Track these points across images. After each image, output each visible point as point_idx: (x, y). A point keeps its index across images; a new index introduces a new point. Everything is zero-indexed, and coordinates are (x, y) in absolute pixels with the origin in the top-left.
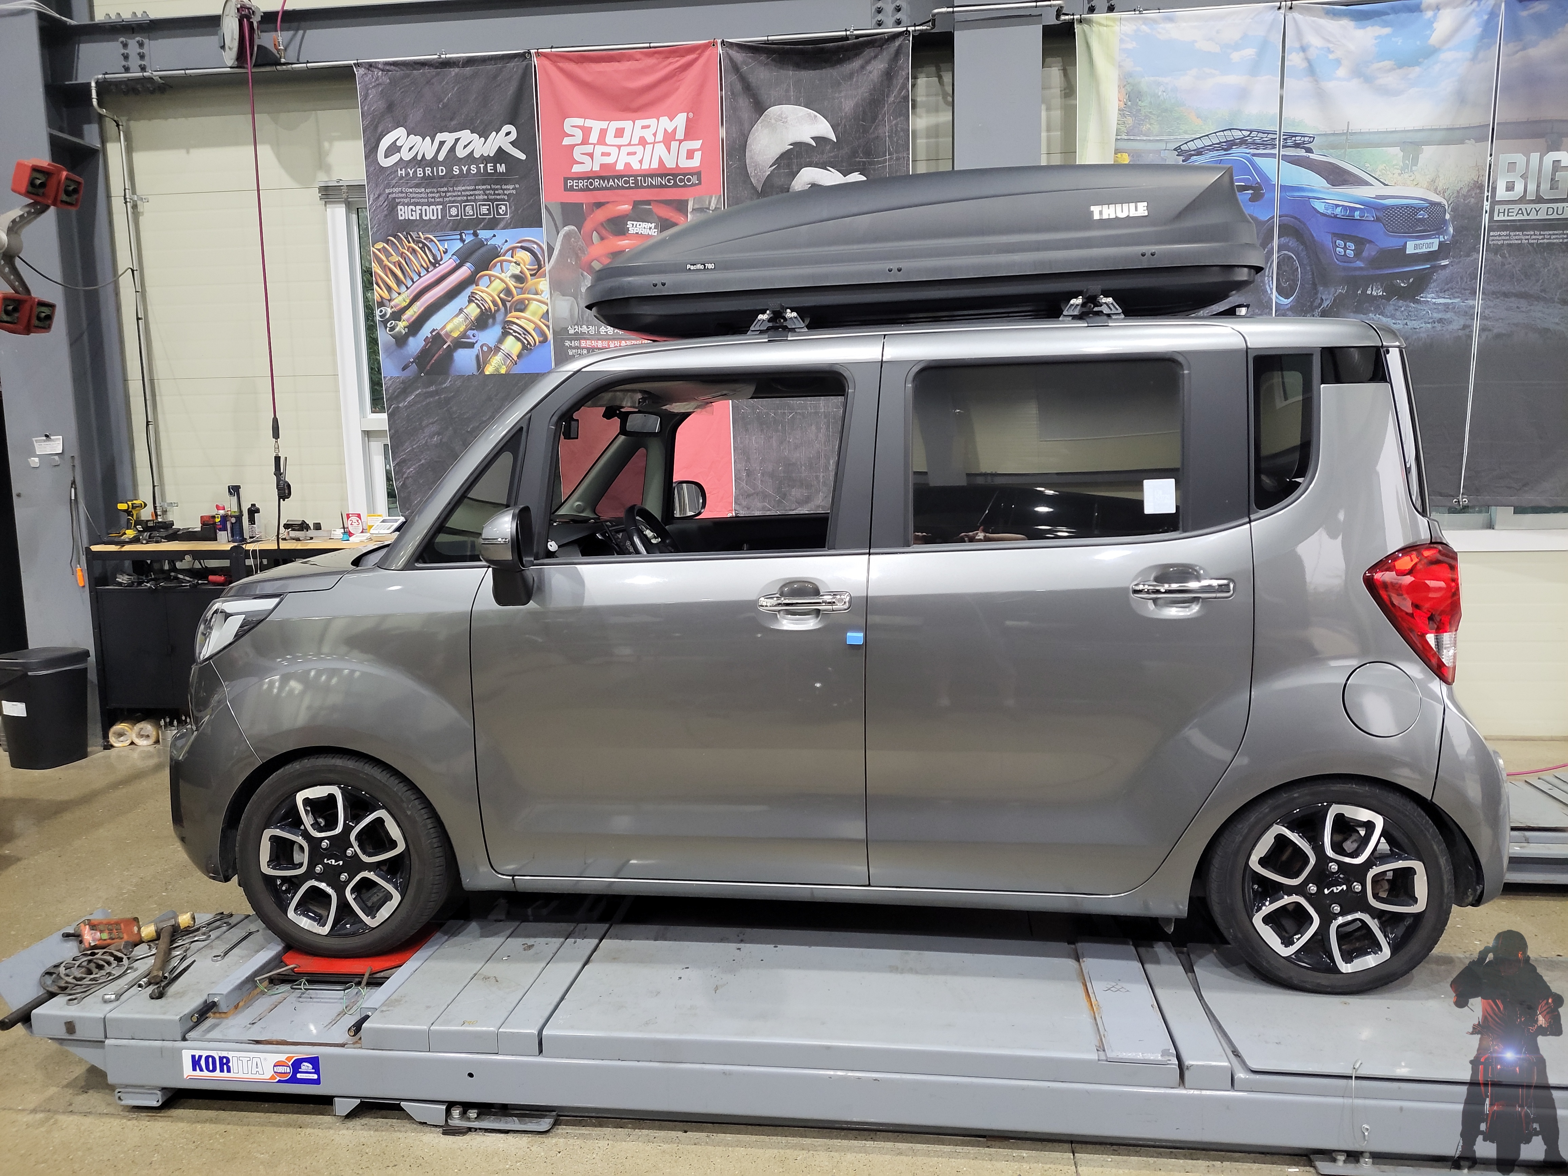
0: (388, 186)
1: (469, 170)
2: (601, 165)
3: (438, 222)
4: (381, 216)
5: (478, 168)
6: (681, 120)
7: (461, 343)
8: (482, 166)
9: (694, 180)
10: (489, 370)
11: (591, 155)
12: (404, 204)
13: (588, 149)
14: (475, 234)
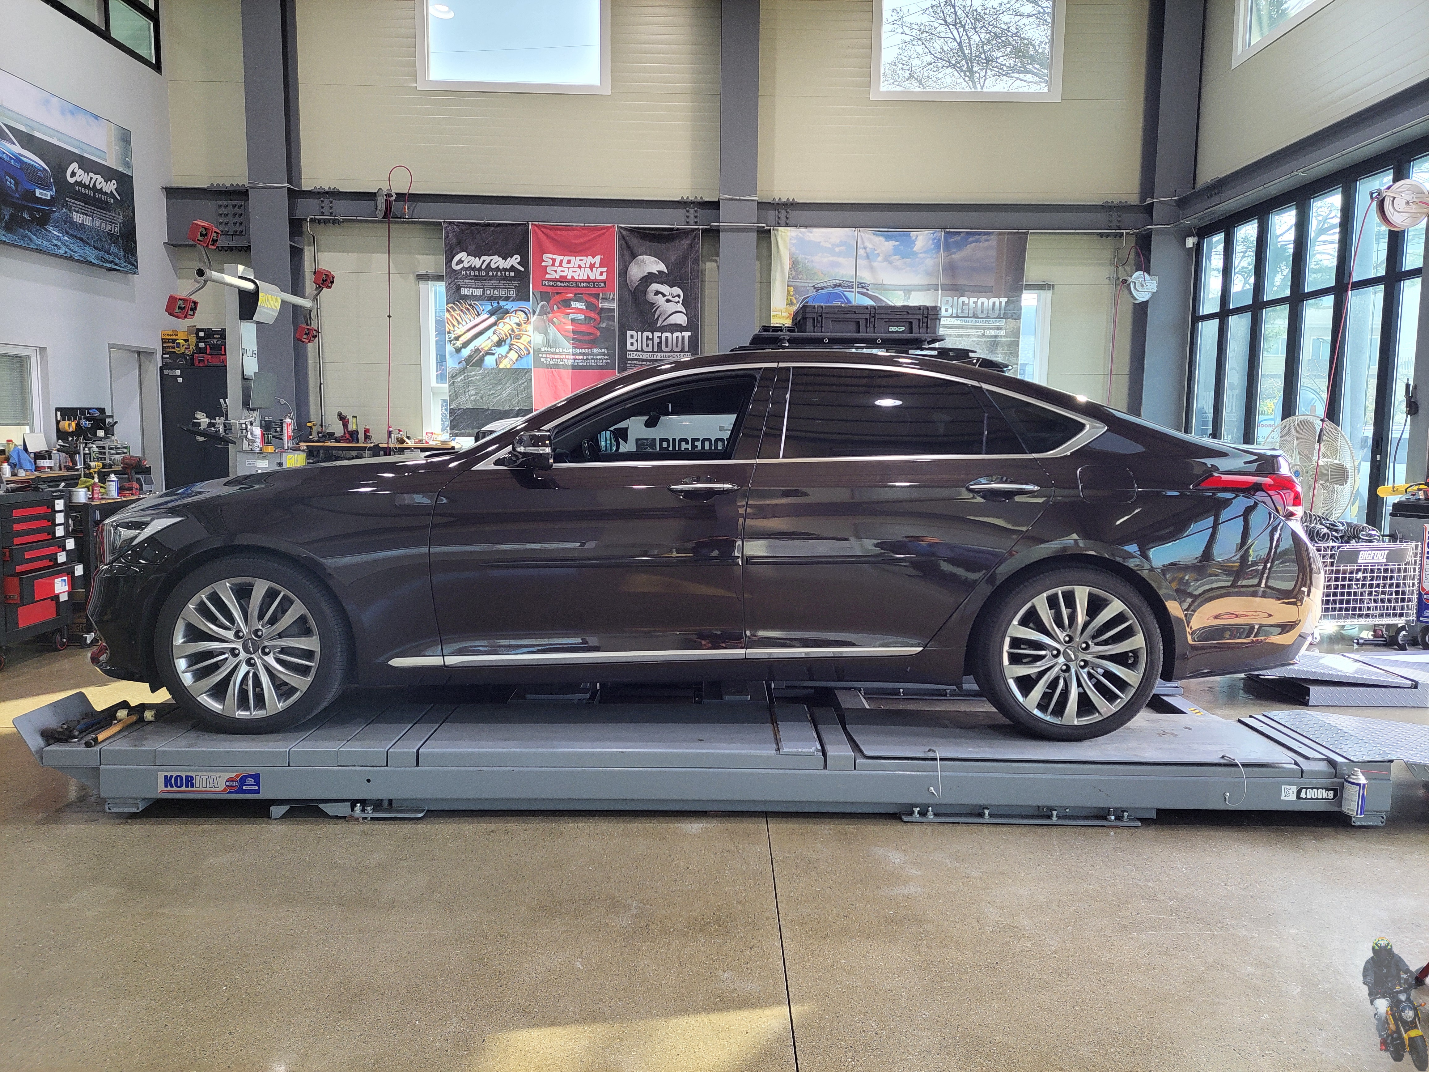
0: (457, 278)
1: (497, 274)
2: (561, 276)
3: (481, 296)
4: (452, 292)
5: (501, 274)
6: (598, 258)
7: (489, 353)
8: (503, 272)
9: (603, 285)
10: (501, 366)
11: (556, 271)
12: (464, 287)
13: (555, 268)
14: (498, 303)
